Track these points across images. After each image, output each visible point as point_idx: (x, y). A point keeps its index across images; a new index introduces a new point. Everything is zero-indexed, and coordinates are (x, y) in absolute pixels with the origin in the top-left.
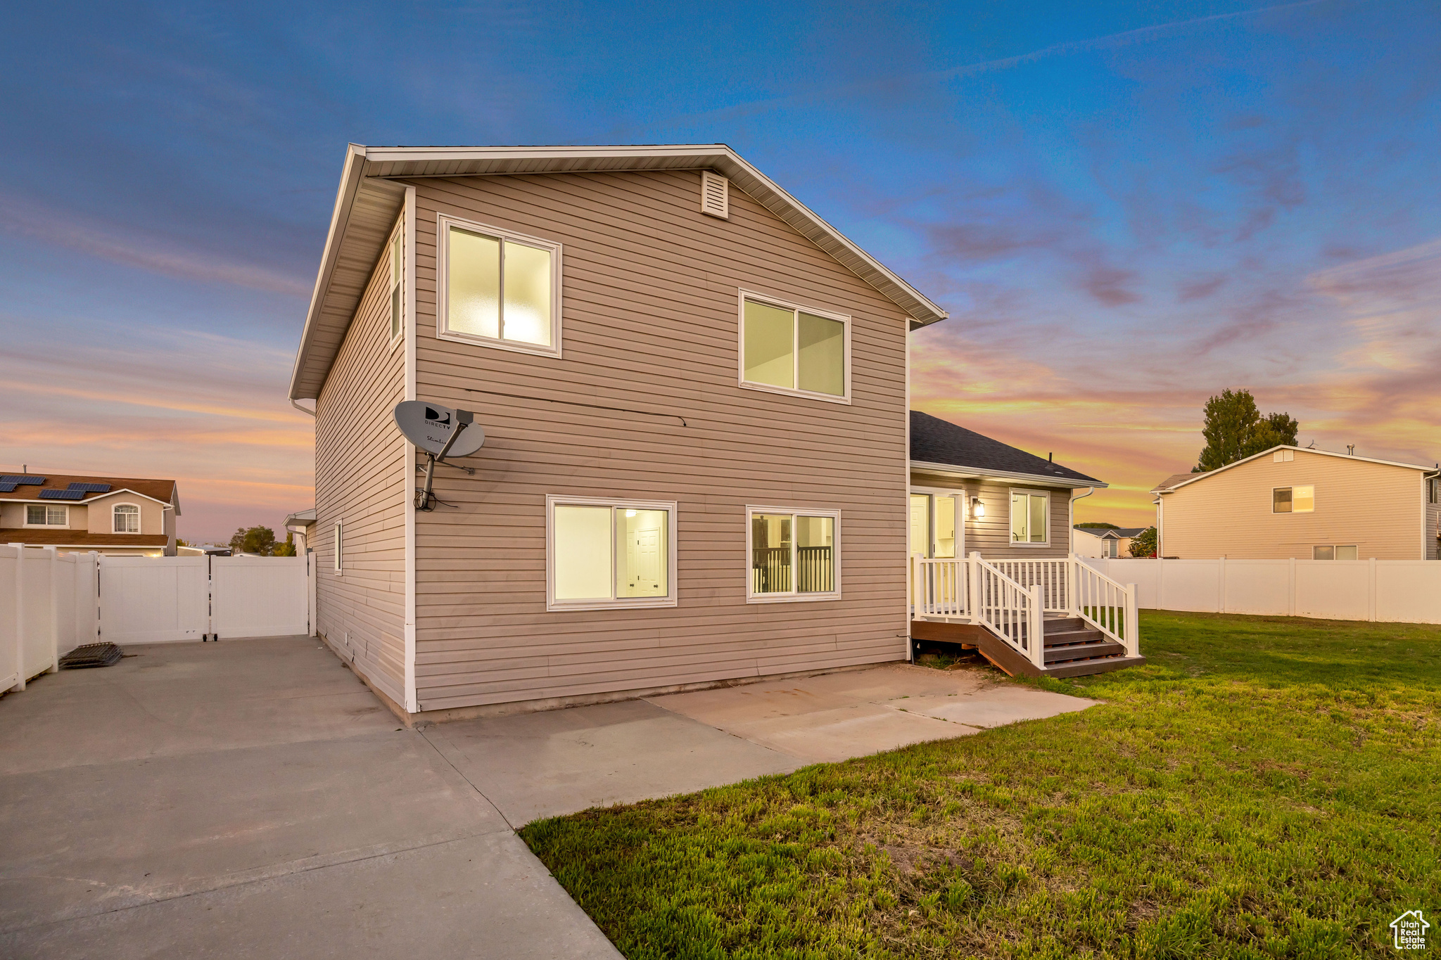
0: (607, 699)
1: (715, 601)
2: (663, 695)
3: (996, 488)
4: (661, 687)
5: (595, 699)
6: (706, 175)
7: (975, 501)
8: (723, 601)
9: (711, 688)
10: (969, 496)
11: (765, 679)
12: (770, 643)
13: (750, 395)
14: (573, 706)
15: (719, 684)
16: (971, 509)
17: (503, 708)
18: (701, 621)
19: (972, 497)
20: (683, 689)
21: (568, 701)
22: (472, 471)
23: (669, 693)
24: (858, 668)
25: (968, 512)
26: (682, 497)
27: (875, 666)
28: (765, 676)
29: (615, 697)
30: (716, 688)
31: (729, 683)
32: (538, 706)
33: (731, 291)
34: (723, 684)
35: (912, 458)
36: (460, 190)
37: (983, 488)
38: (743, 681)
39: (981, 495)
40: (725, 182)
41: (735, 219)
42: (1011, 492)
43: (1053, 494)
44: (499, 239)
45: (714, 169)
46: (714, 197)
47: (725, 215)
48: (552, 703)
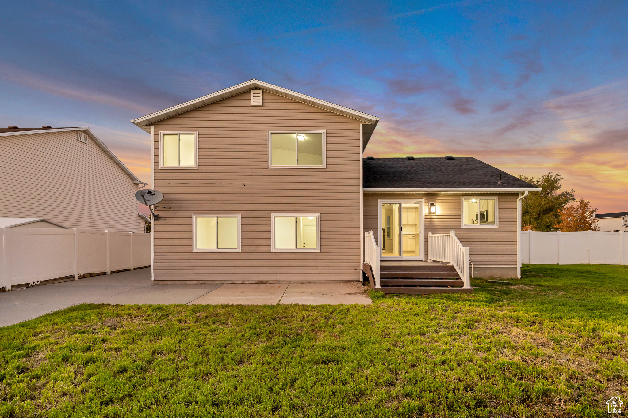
0: (215, 283)
1: (258, 251)
2: (235, 284)
3: (451, 197)
4: (235, 281)
5: (210, 282)
6: (252, 91)
7: (432, 205)
8: (261, 251)
9: (256, 283)
10: (428, 202)
11: (280, 282)
12: (283, 268)
13: (274, 171)
14: (202, 284)
15: (259, 282)
16: (429, 209)
17: (179, 282)
18: (252, 258)
19: (430, 203)
20: (244, 282)
21: (201, 282)
22: (170, 208)
23: (237, 283)
24: (331, 282)
25: (427, 210)
26: (242, 212)
27: (341, 282)
28: (281, 281)
29: (217, 282)
30: (258, 283)
32: (191, 283)
33: (264, 132)
34: (261, 282)
35: (365, 186)
36: (168, 123)
37: (439, 198)
38: (270, 282)
39: (437, 201)
40: (261, 91)
41: (266, 104)
42: (463, 198)
43: (501, 197)
44: (178, 135)
45: (257, 88)
46: (256, 99)
47: (261, 104)
48: (196, 282)
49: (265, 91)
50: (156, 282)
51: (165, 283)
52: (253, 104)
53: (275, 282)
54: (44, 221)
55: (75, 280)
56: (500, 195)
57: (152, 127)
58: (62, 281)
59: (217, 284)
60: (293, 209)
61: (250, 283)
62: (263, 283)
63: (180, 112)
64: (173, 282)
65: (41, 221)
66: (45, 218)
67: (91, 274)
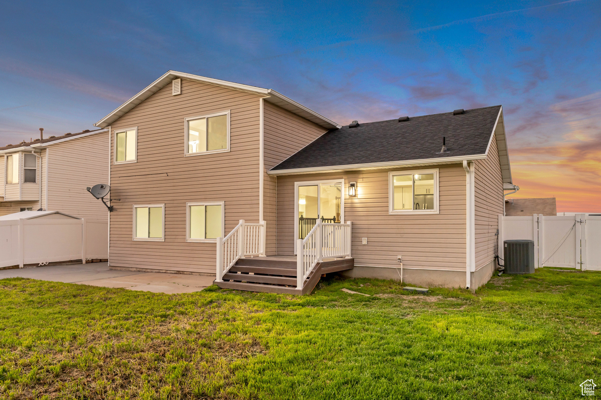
1: (176, 240)
2: (161, 272)
4: (161, 270)
6: (173, 82)
7: (353, 185)
8: (178, 241)
9: (175, 273)
10: (349, 183)
11: (193, 273)
13: (189, 158)
14: (139, 271)
16: (350, 191)
17: (125, 268)
18: (172, 247)
20: (167, 272)
21: (138, 269)
22: (120, 199)
23: (163, 272)
25: (347, 193)
30: (177, 273)
31: (181, 272)
32: (132, 270)
34: (179, 272)
36: (119, 122)
37: (361, 176)
38: (185, 273)
39: (360, 180)
40: (179, 80)
41: (183, 92)
42: (391, 174)
43: (442, 170)
44: (125, 132)
45: (176, 77)
46: (176, 88)
47: (179, 93)
48: (135, 269)
49: (182, 79)
50: (111, 268)
51: (116, 268)
52: (174, 94)
53: (188, 273)
54: (57, 213)
55: (82, 263)
56: (441, 167)
57: (110, 127)
58: (70, 263)
59: (148, 272)
60: (203, 197)
61: (171, 273)
62: (181, 274)
63: (126, 110)
64: (121, 268)
65: (55, 213)
66: (59, 211)
67: (100, 259)
